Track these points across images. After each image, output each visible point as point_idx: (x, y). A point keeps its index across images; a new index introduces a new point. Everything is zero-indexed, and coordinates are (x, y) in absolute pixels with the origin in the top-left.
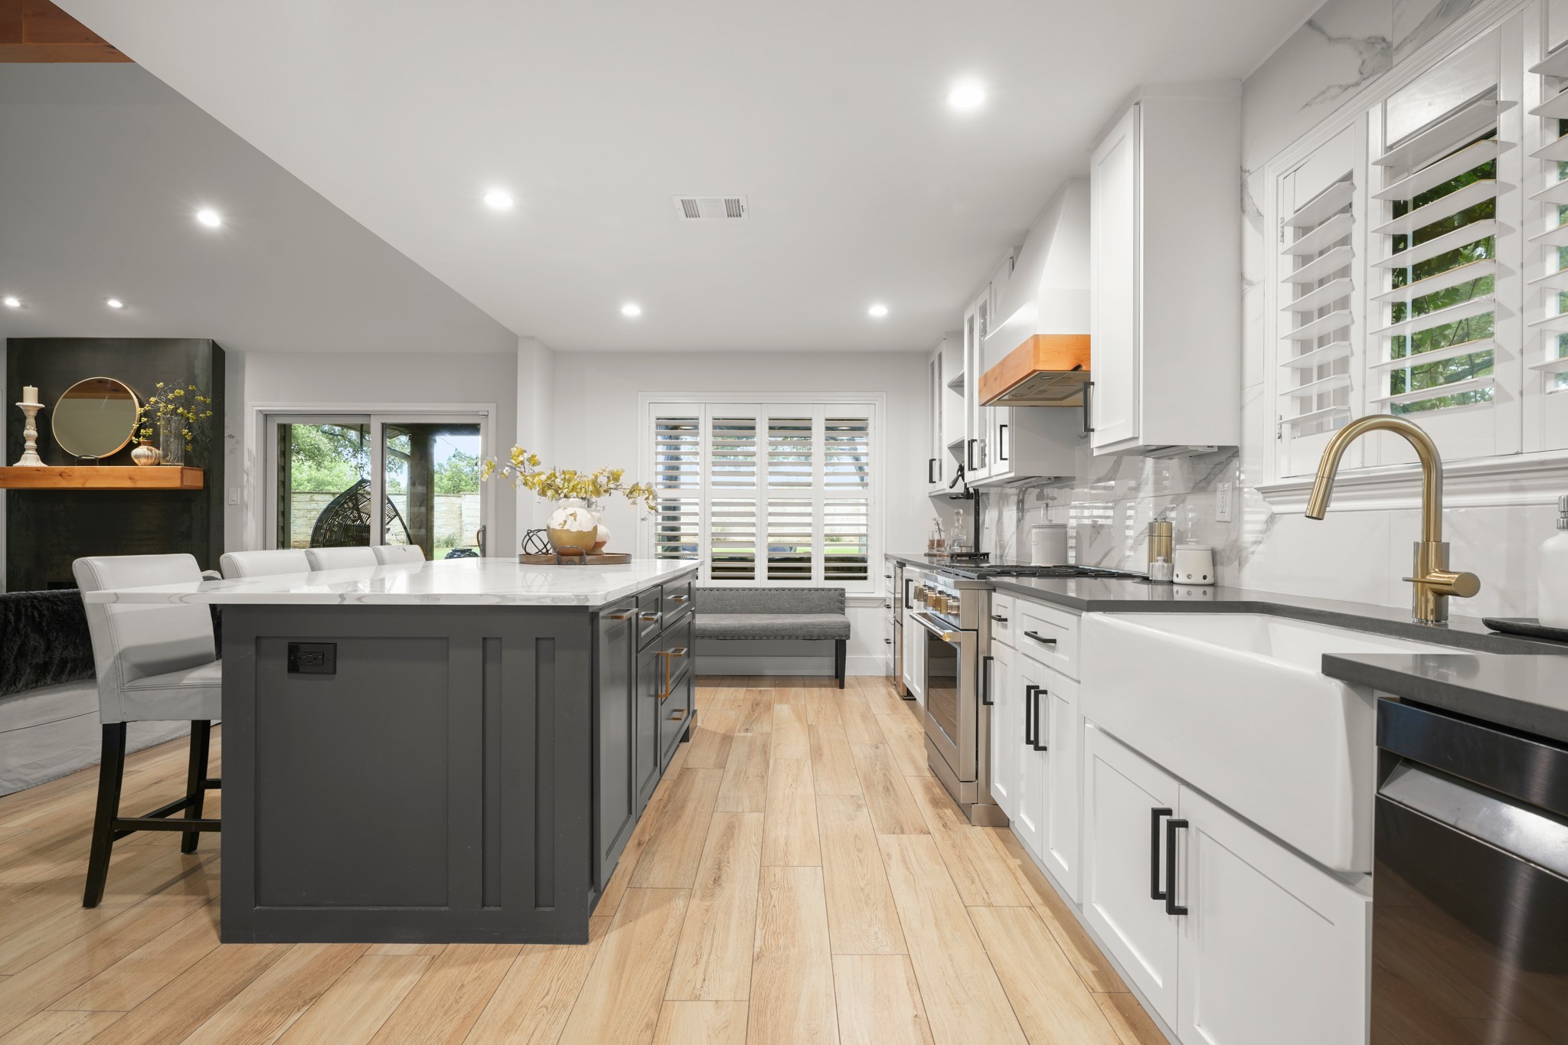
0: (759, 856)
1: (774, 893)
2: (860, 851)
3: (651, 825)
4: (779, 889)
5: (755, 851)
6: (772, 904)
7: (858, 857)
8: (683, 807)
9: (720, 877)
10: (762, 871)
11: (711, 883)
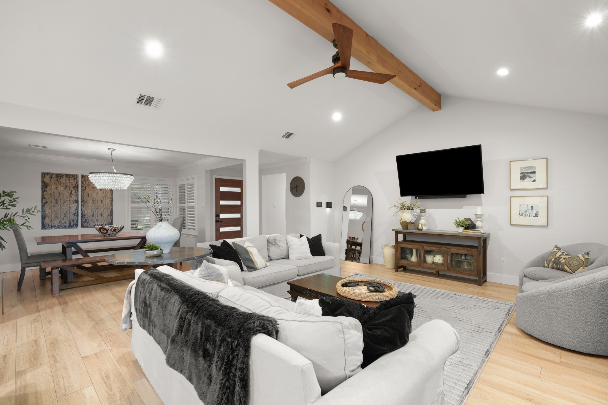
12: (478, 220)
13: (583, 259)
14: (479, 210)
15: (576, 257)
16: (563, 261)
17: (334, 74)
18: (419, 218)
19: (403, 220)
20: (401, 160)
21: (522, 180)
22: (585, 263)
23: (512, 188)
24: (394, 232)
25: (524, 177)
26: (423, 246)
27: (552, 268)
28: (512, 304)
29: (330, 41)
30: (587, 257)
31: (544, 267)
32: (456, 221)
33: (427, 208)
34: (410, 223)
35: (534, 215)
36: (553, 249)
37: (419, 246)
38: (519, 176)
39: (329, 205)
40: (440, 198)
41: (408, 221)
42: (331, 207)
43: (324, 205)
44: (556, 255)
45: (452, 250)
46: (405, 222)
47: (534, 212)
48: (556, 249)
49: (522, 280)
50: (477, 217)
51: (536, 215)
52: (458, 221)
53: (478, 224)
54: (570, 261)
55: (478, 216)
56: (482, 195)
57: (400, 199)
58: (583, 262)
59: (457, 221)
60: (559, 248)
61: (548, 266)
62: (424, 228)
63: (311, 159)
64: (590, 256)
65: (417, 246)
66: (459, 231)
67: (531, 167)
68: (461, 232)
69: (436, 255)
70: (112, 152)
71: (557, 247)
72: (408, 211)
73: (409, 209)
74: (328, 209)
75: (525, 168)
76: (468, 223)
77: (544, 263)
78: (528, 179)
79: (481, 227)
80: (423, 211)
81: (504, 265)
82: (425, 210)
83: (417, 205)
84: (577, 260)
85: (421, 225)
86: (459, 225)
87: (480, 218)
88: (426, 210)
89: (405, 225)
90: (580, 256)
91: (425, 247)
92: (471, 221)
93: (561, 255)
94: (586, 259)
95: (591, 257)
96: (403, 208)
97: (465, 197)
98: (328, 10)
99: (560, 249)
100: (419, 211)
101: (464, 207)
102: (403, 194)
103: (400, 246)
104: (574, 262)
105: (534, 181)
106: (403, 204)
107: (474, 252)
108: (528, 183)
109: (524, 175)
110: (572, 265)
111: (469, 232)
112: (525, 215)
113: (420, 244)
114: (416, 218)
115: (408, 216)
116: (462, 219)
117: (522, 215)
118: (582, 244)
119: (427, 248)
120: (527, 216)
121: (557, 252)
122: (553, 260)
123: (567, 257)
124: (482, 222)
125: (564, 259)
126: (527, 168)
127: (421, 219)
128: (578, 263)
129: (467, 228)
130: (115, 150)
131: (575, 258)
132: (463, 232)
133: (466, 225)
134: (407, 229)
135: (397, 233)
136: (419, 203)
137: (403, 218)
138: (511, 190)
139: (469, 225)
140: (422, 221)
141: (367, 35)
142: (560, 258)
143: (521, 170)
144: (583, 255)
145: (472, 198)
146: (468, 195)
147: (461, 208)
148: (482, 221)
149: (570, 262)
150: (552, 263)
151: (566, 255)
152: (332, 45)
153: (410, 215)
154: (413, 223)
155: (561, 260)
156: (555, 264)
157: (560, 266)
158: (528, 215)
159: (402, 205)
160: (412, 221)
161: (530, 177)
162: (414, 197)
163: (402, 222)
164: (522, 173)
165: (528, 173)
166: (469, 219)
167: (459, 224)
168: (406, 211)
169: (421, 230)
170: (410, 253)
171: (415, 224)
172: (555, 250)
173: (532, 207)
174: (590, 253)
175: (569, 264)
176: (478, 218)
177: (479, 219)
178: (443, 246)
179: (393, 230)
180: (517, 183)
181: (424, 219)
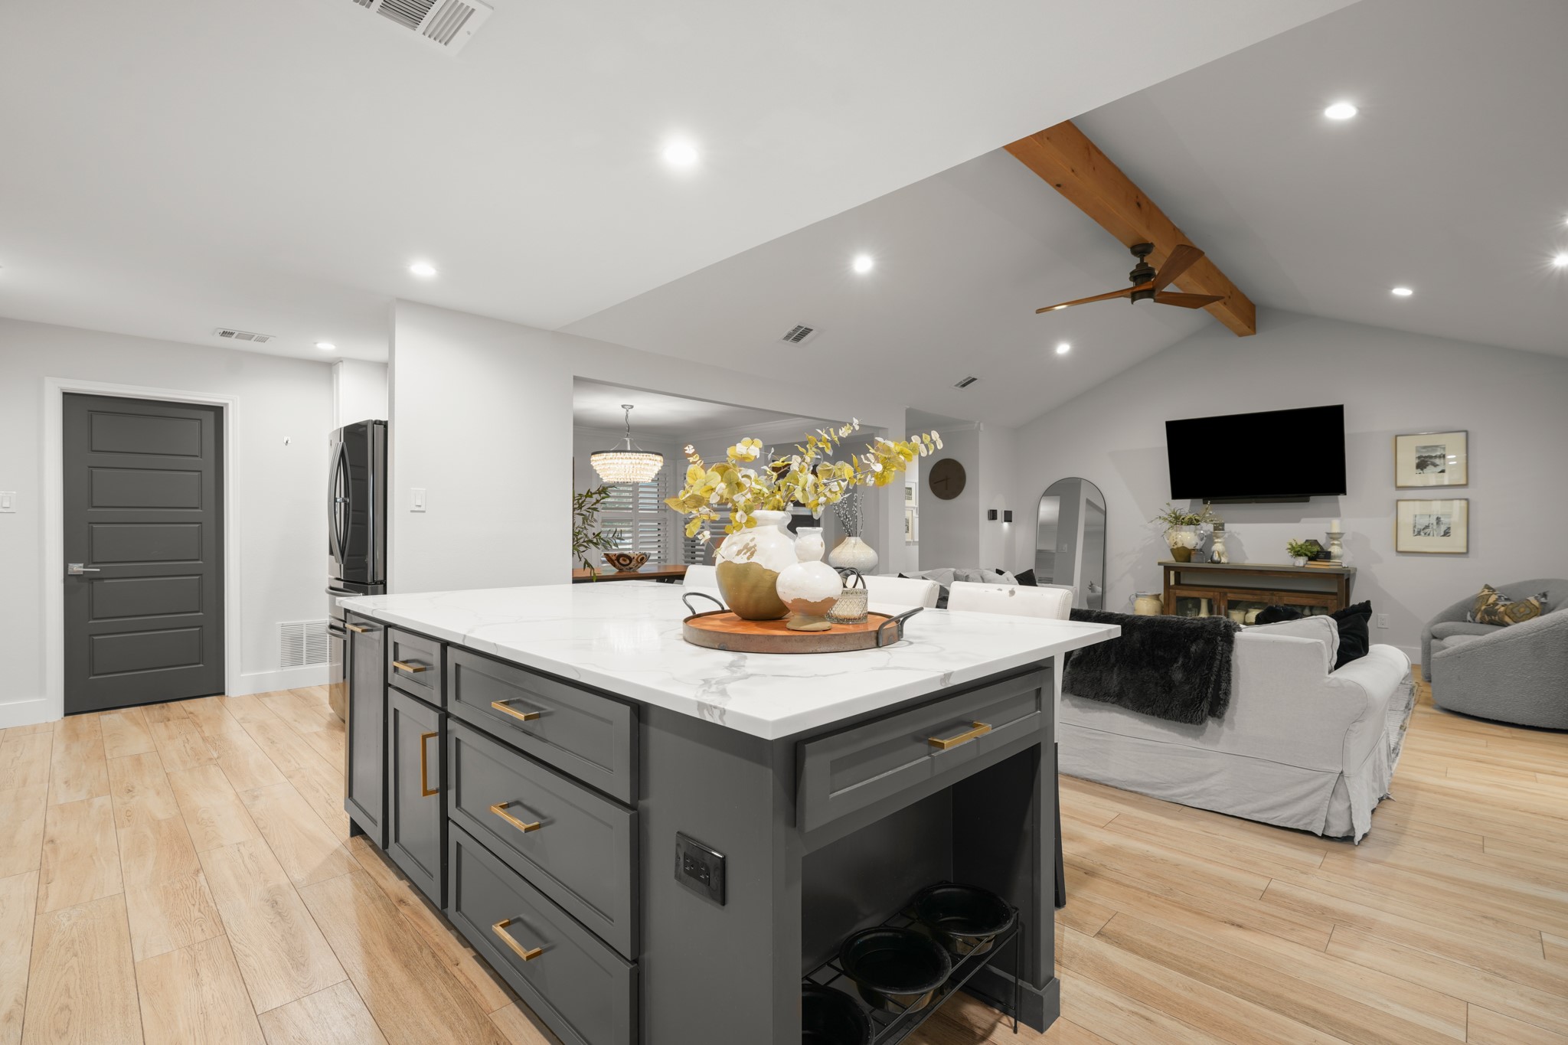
0: (234, 943)
1: (197, 914)
2: (66, 1007)
3: (418, 925)
4: (193, 920)
5: (240, 947)
6: (197, 906)
7: (69, 997)
8: (406, 966)
9: (273, 907)
10: (221, 929)
11: (278, 899)
12: (1333, 544)
13: (1536, 603)
14: (1335, 526)
15: (1525, 602)
16: (1502, 609)
17: (1133, 300)
18: (1210, 540)
19: (1180, 545)
20: (1175, 430)
21: (1419, 471)
22: (1540, 610)
23: (1399, 484)
24: (1162, 567)
25: (1422, 464)
26: (1225, 594)
27: (1481, 623)
28: (1414, 683)
29: (1126, 245)
30: (1543, 600)
31: (1466, 621)
32: (1291, 544)
33: (1227, 522)
34: (1194, 550)
35: (1442, 534)
36: (1480, 591)
37: (1216, 593)
38: (1414, 462)
39: (1008, 517)
40: (1257, 502)
41: (1190, 547)
42: (1011, 521)
43: (1000, 515)
44: (1488, 600)
45: (1285, 598)
46: (1184, 548)
47: (1443, 528)
48: (1487, 590)
49: (1429, 645)
50: (1331, 538)
51: (1446, 533)
52: (1294, 545)
53: (1335, 550)
54: (1514, 608)
55: (1334, 536)
56: (1341, 497)
57: (1168, 504)
58: (1537, 608)
59: (1292, 546)
60: (1492, 589)
61: (1474, 620)
62: (1224, 560)
63: (982, 425)
64: (1548, 598)
65: (1212, 594)
66: (1297, 564)
67: (1437, 446)
68: (1302, 565)
69: (1250, 610)
70: (627, 411)
71: (1487, 587)
72: (1188, 526)
73: (1190, 522)
74: (1006, 524)
75: (1425, 447)
76: (1316, 549)
77: (1466, 616)
78: (1430, 468)
79: (1339, 557)
80: (1219, 527)
81: (1383, 627)
82: (1223, 525)
83: (1207, 515)
84: (1527, 607)
85: (1219, 554)
86: (1297, 553)
87: (1337, 539)
88: (1226, 525)
89: (1183, 554)
90: (1532, 599)
91: (1229, 595)
92: (1320, 545)
93: (1497, 600)
94: (1542, 603)
95: (1550, 600)
96: (1177, 520)
97: (1308, 501)
98: (1139, 205)
99: (1494, 590)
100: (1210, 527)
101: (1303, 520)
102: (1177, 494)
103: (1175, 594)
104: (1522, 610)
105: (1443, 471)
106: (1175, 514)
107: (1329, 601)
108: (1430, 477)
109: (1423, 461)
110: (1518, 615)
111: (1319, 566)
112: (1425, 534)
113: (1217, 589)
114: (1204, 541)
115: (1188, 538)
116: (1301, 541)
117: (1419, 533)
118: (1534, 582)
119: (1231, 596)
120: (1429, 535)
121: (1490, 596)
122: (1483, 608)
123: (1508, 603)
124: (1342, 548)
125: (1503, 606)
126: (1430, 449)
127: (1215, 543)
128: (1528, 611)
129: (1313, 558)
130: (632, 407)
131: (1523, 603)
132: (1306, 566)
133: (1311, 552)
134: (1189, 561)
135: (1167, 569)
136: (1211, 512)
137: (1178, 540)
138: (1398, 488)
139: (1318, 552)
140: (1218, 547)
141: (1175, 228)
142: (1495, 604)
143: (1417, 451)
144: (1536, 598)
145: (1319, 502)
146: (1312, 498)
147: (1298, 521)
148: (1340, 545)
149: (1515, 610)
150: (1481, 614)
151: (1506, 599)
152: (1129, 250)
153: (1193, 534)
154: (1201, 550)
155: (1497, 607)
156: (1488, 616)
157: (1497, 618)
158: (1431, 534)
159: (1173, 515)
160: (1198, 547)
161: (1435, 465)
162: (1201, 500)
163: (1178, 548)
164: (1419, 458)
165: (1431, 457)
166: (1315, 542)
167: (1299, 551)
168: (1184, 527)
169: (1219, 562)
170: (1194, 607)
171: (1204, 551)
172: (1486, 592)
173: (1438, 519)
174: (1549, 595)
175: (1513, 613)
176: (1334, 539)
177: (1336, 542)
178: (1267, 593)
179: (1160, 564)
180: (1409, 475)
181: (1220, 542)
